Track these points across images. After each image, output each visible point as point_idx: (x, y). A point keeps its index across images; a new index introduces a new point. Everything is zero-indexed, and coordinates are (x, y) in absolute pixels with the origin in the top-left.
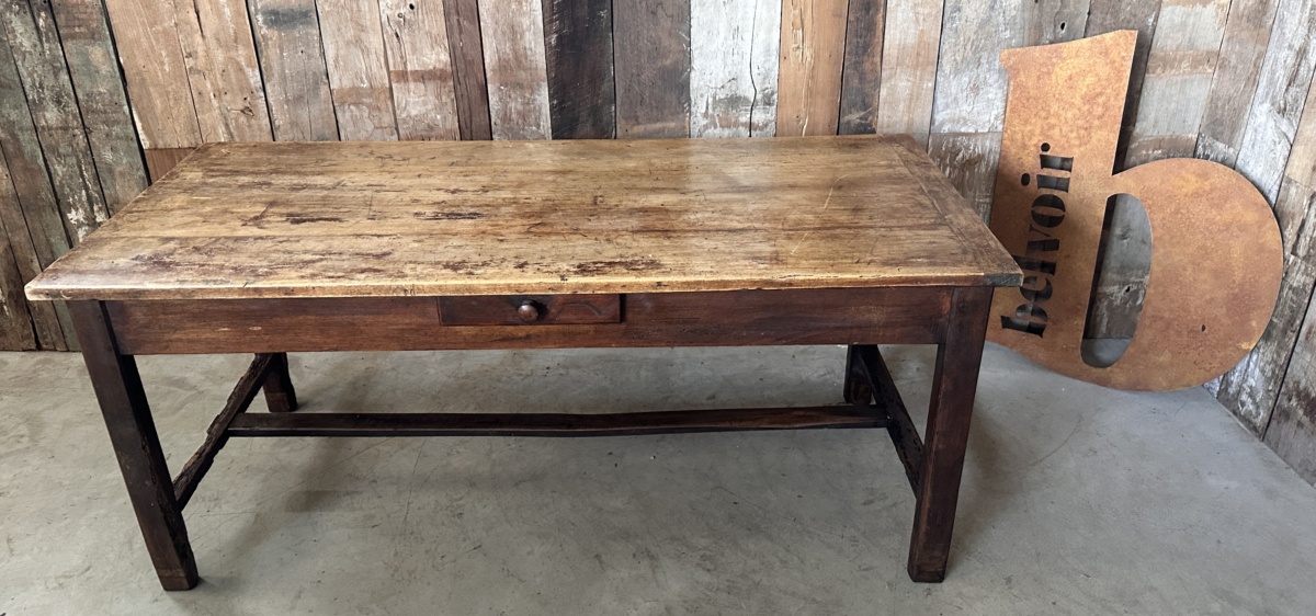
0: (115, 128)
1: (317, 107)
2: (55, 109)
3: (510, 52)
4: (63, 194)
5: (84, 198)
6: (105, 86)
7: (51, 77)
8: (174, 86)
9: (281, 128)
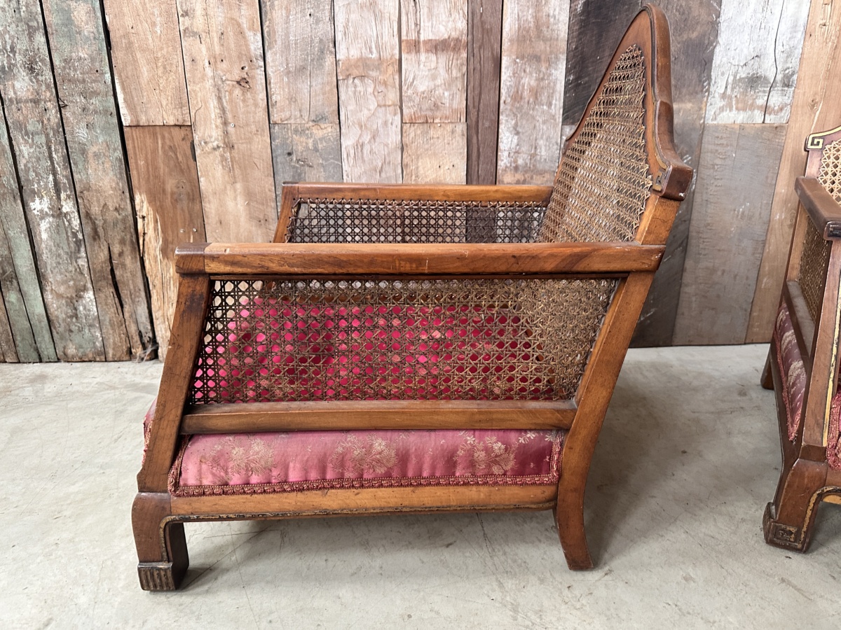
0: (93, 101)
1: (320, 80)
2: (27, 78)
3: (532, 20)
4: (28, 180)
5: (51, 185)
6: (87, 50)
7: (25, 39)
8: (165, 51)
9: (278, 104)
